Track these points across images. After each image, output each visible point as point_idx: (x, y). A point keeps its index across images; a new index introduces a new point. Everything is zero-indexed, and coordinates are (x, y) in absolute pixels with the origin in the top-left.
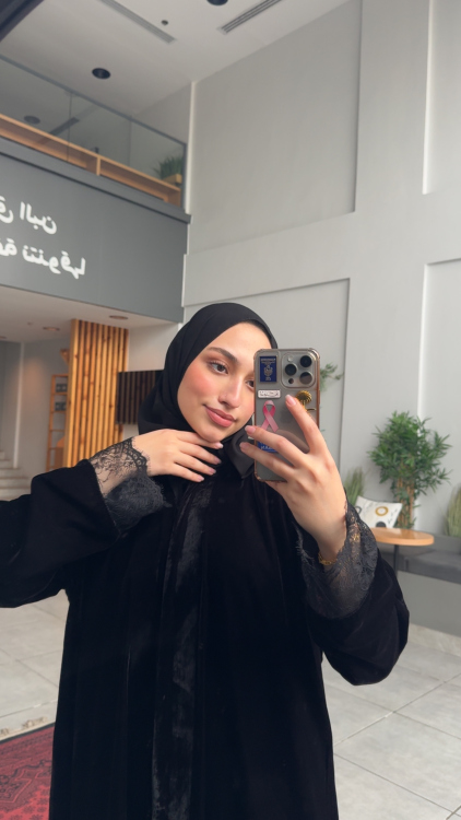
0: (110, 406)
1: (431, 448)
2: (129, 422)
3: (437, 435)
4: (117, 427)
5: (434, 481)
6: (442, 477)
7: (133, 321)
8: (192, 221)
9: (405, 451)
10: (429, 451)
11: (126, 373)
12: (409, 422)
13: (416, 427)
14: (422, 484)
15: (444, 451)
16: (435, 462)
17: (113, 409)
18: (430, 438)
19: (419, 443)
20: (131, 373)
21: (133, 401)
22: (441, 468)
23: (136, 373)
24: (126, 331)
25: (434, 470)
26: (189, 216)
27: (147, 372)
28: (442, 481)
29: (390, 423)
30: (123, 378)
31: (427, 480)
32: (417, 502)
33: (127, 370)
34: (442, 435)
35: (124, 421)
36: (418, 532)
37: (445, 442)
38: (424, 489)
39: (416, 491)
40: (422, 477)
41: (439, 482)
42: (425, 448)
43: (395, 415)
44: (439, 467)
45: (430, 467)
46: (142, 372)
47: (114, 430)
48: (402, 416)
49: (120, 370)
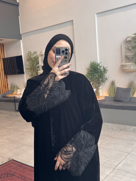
0: (2, 70)
1: (102, 71)
2: (9, 75)
3: (104, 67)
4: (5, 76)
5: (104, 81)
6: (106, 79)
7: (5, 41)
8: (20, 5)
9: (95, 73)
10: (102, 72)
11: (5, 58)
12: (95, 64)
13: (98, 65)
14: (101, 82)
15: (106, 72)
16: (104, 75)
17: (3, 71)
18: (102, 68)
19: (99, 70)
20: (7, 58)
21: (9, 68)
22: (106, 77)
23: (9, 58)
24: (3, 44)
25: (104, 78)
26: (19, 3)
27: (12, 57)
28: (106, 80)
29: (90, 65)
30: (5, 60)
31: (102, 81)
32: (100, 88)
33: (5, 57)
34: (105, 67)
35: (7, 74)
36: (101, 96)
37: (106, 69)
38: (101, 84)
39: (99, 84)
40: (101, 80)
41: (105, 81)
42: (101, 72)
43: (91, 63)
44: (105, 76)
45: (103, 77)
46: (11, 58)
47: (5, 77)
48: (93, 63)
49: (3, 58)
